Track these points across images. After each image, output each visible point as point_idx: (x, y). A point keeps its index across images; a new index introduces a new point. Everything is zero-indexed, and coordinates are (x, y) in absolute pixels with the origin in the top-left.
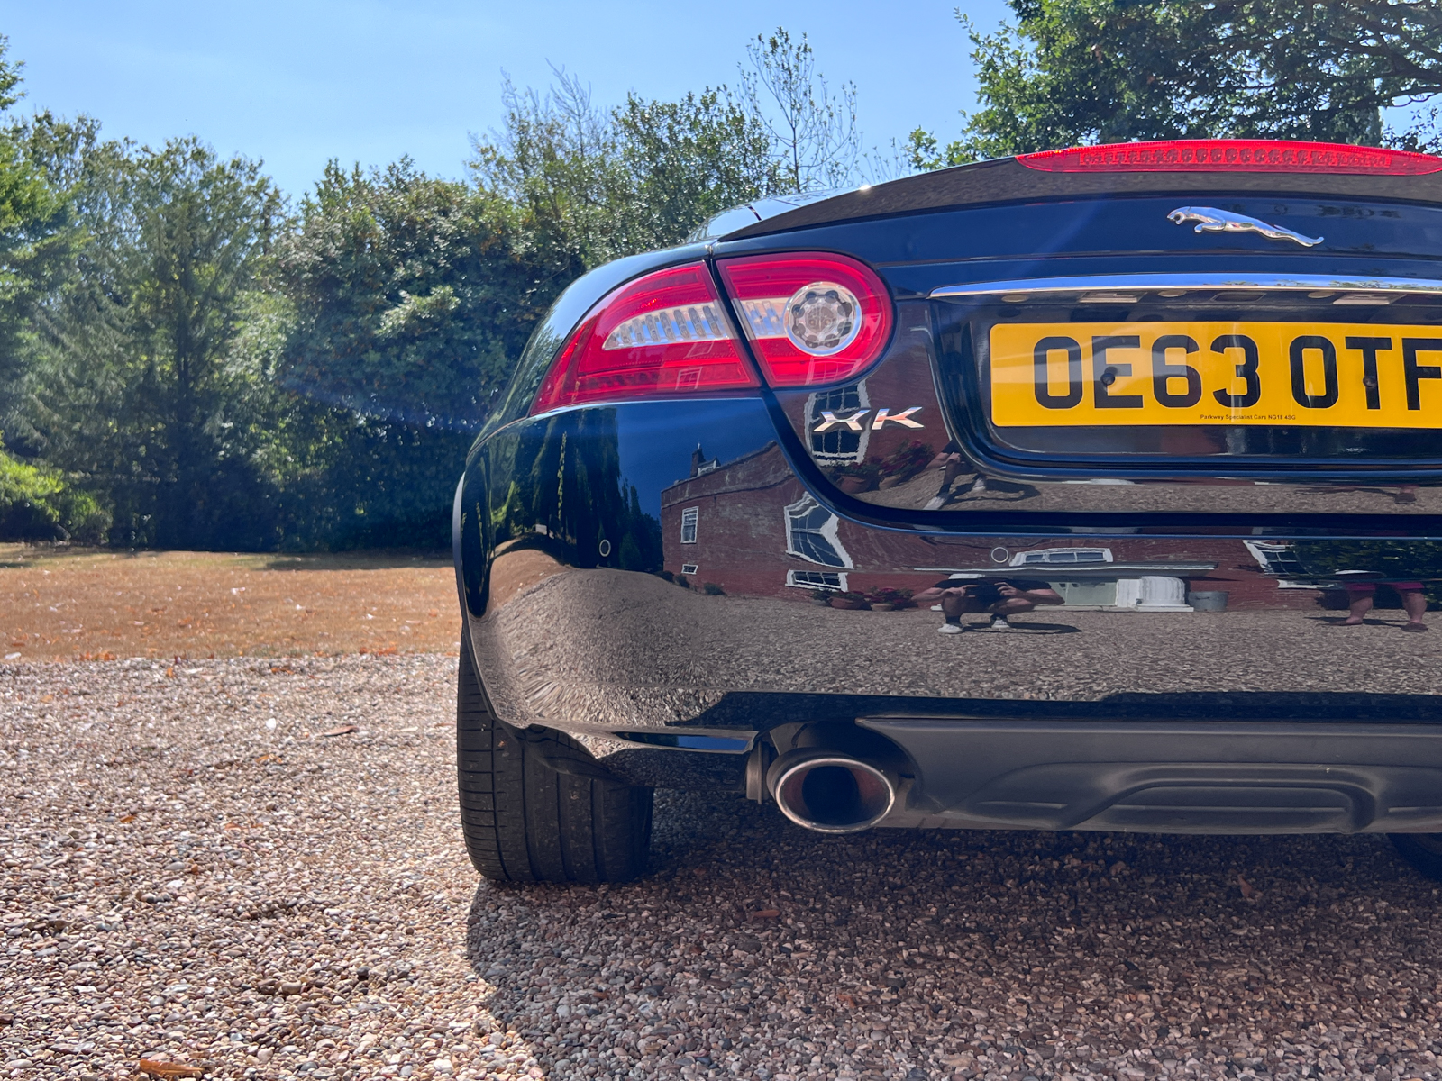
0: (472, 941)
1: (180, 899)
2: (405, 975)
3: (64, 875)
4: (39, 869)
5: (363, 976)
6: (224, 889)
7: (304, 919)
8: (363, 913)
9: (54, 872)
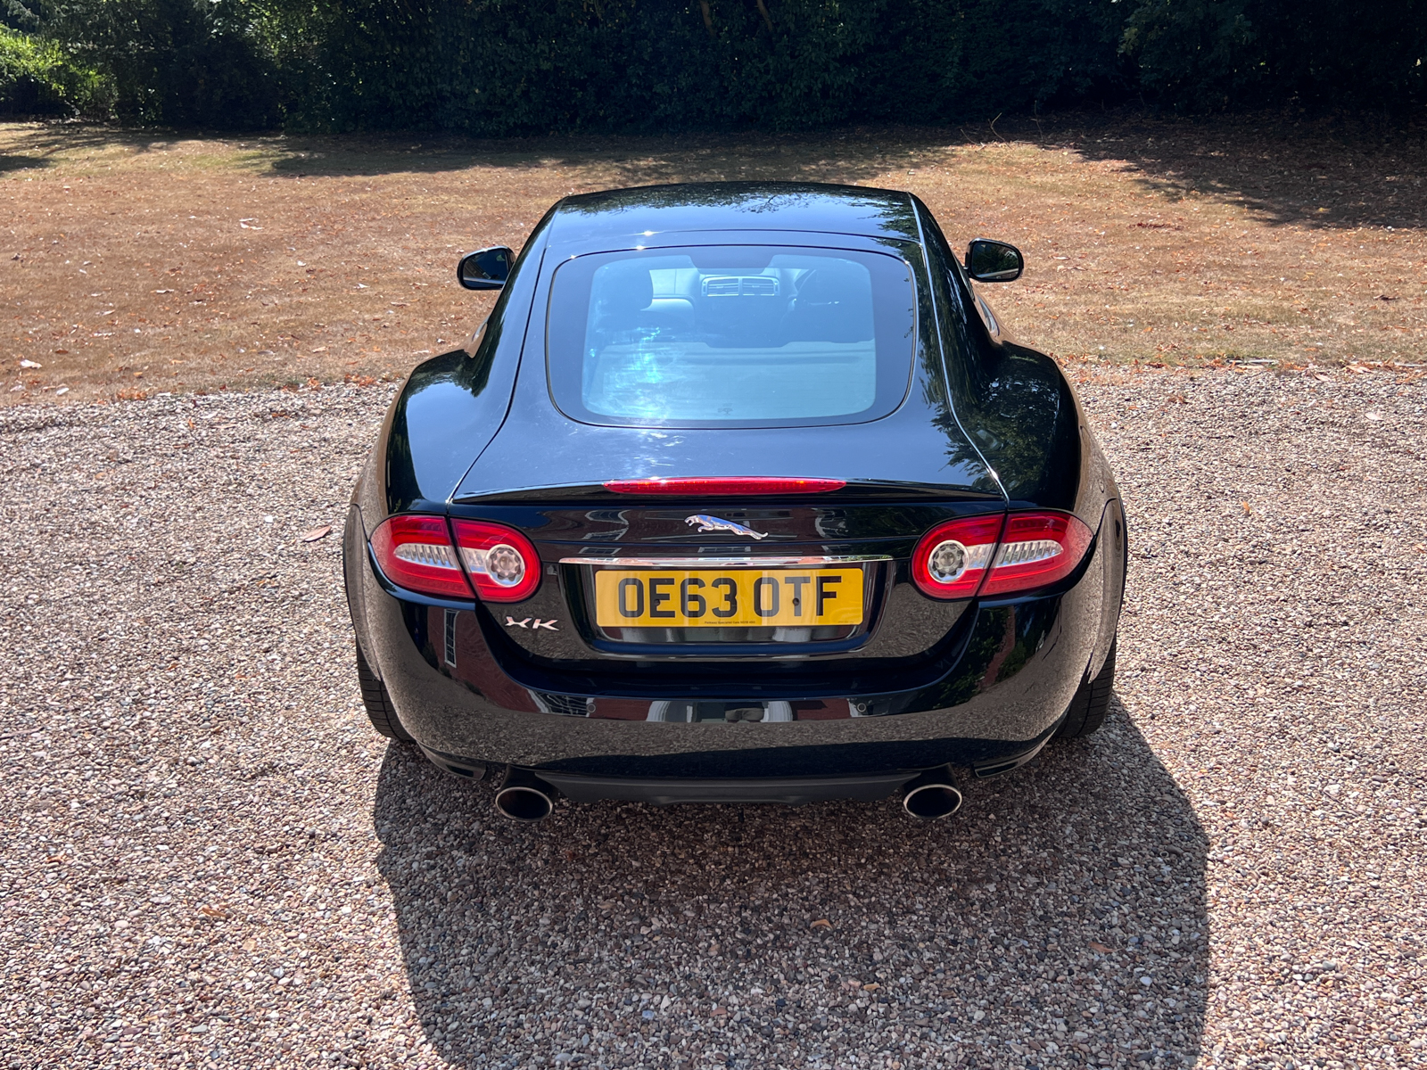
0: (379, 797)
1: (210, 761)
2: (334, 835)
3: (139, 738)
4: (123, 731)
5: (312, 836)
6: (235, 750)
7: (283, 781)
8: (318, 771)
9: (132, 733)
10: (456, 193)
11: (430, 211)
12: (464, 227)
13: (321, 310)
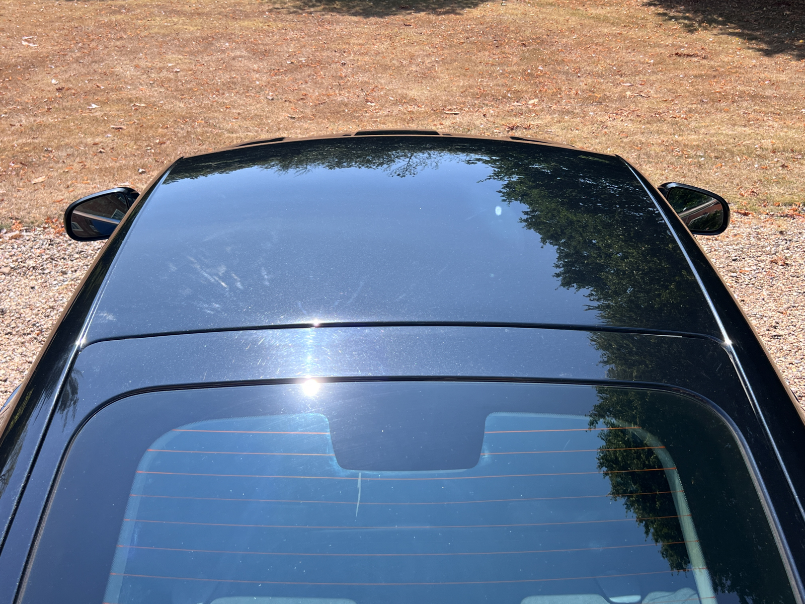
10: (185, 15)
11: (162, 31)
12: (184, 46)
13: (55, 133)
